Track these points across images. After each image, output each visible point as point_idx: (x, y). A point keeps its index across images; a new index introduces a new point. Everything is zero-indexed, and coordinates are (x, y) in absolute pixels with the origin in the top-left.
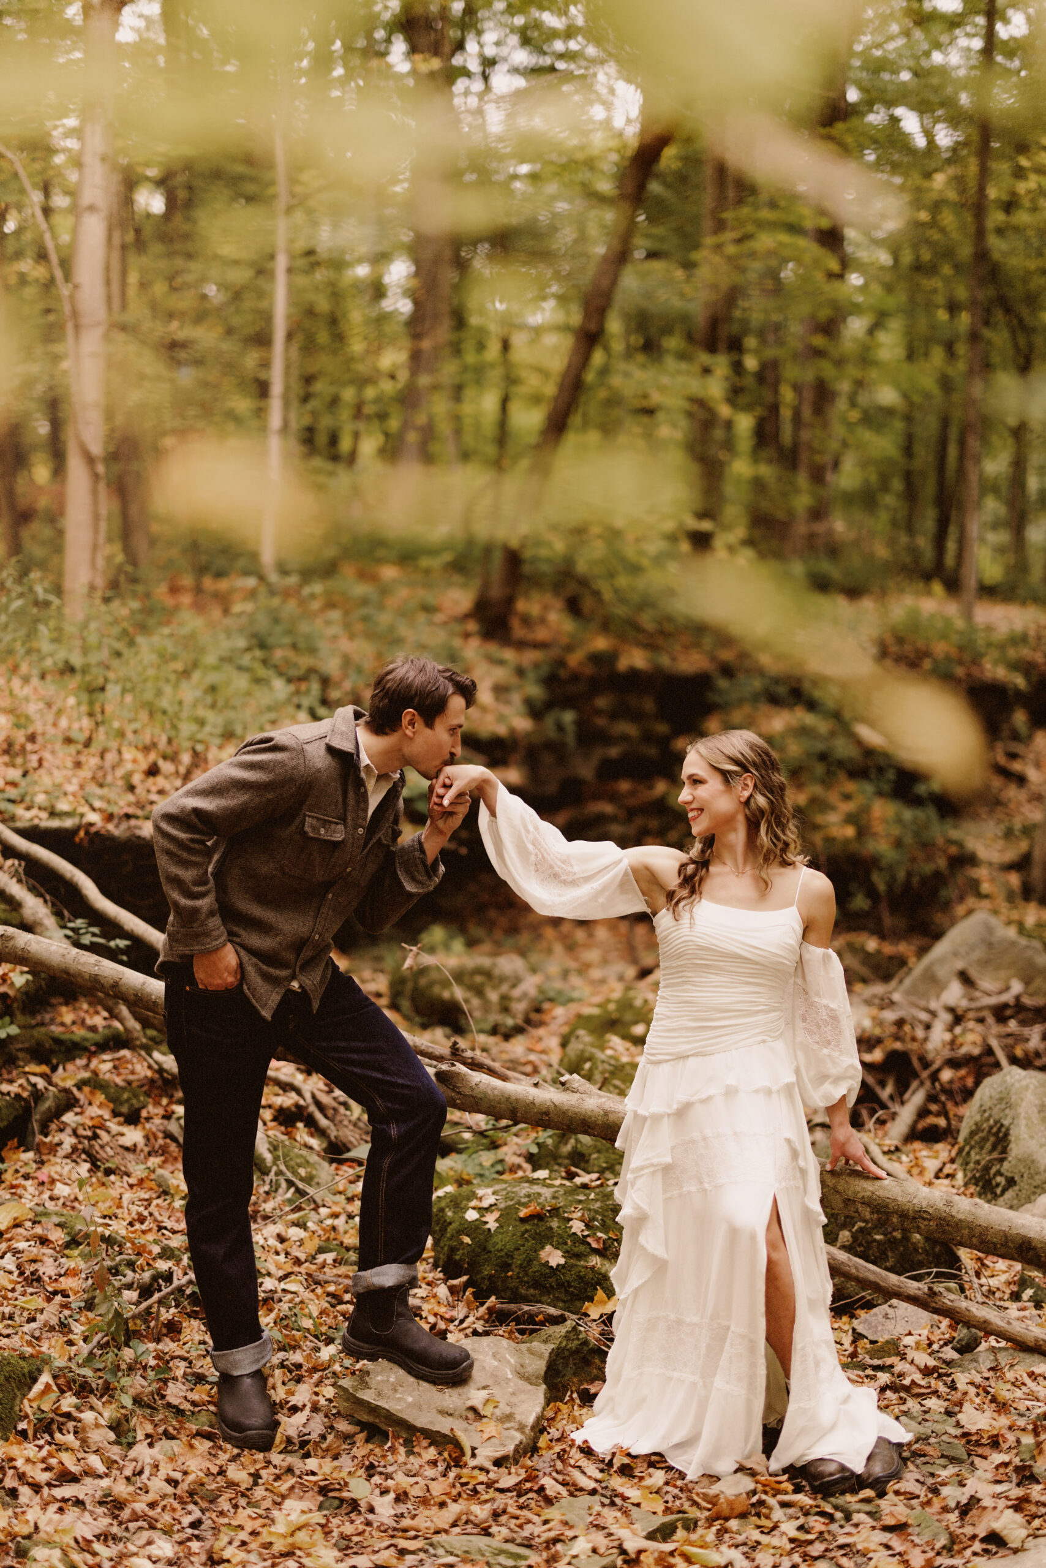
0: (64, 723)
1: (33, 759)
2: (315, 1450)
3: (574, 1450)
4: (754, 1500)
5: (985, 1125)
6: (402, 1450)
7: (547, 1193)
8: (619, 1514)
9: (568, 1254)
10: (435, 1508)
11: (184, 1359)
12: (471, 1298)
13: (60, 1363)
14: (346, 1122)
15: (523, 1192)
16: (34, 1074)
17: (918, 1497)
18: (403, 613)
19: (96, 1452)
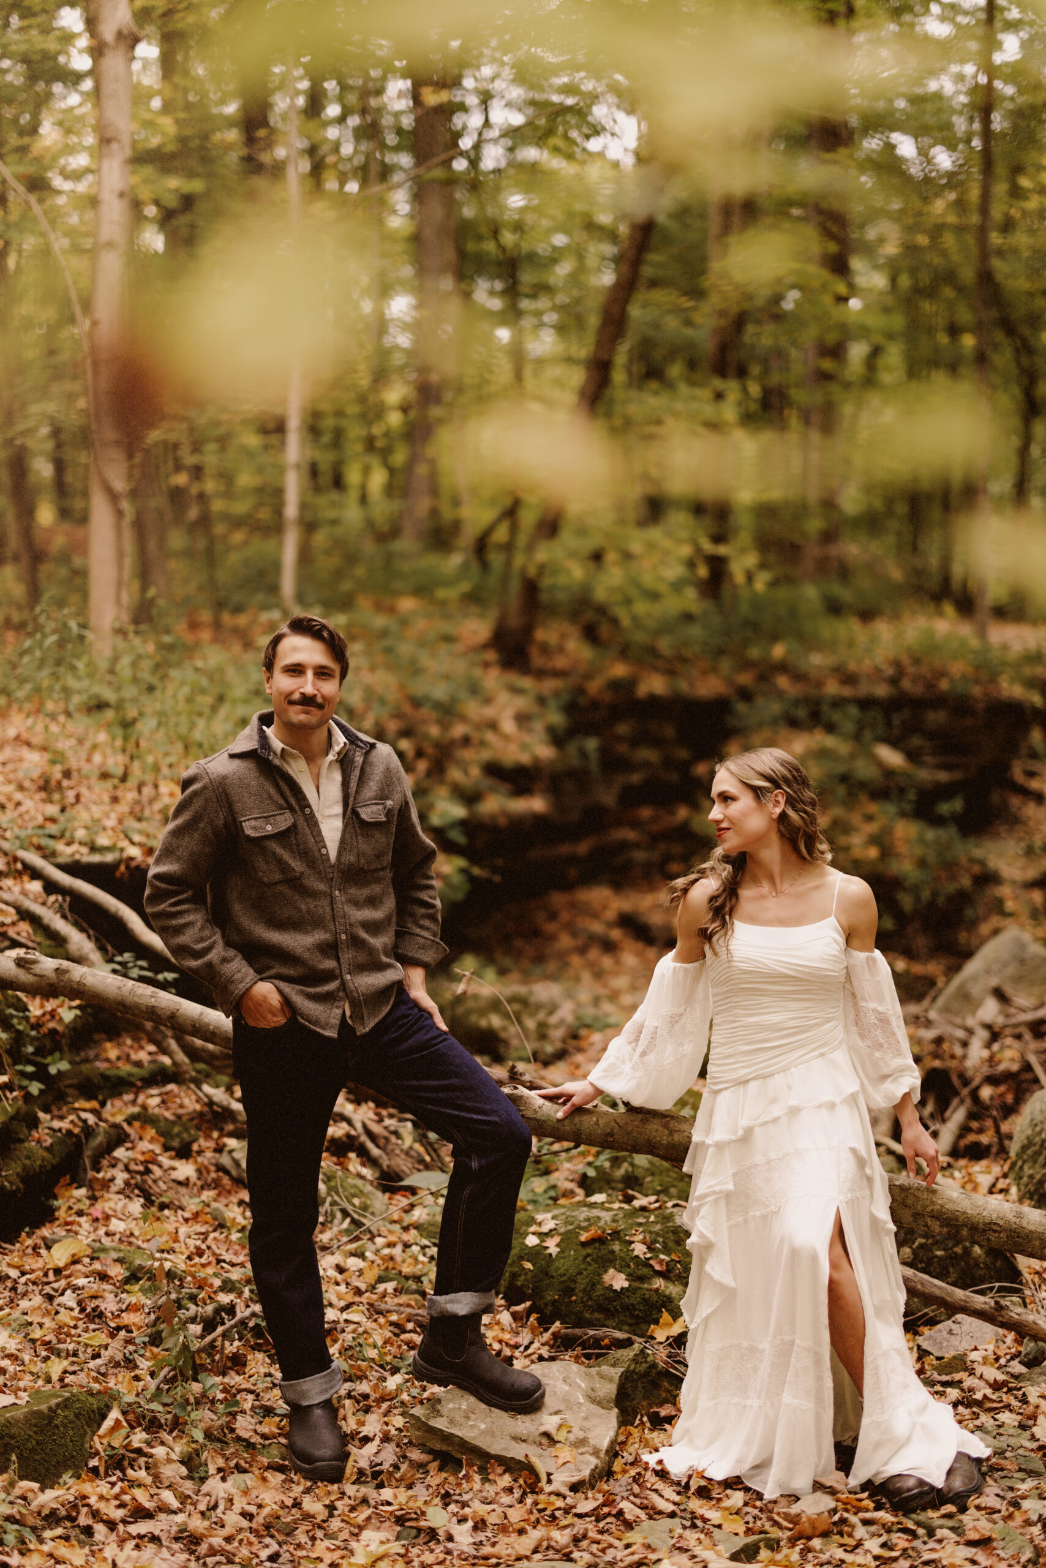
0: (97, 758)
1: (71, 796)
2: (389, 1480)
3: (649, 1473)
4: (836, 1518)
5: (1037, 1139)
6: (477, 1478)
7: (606, 1216)
8: (702, 1536)
9: (631, 1277)
10: (514, 1536)
11: (252, 1392)
12: (536, 1323)
13: (130, 1398)
14: (398, 1151)
15: (582, 1216)
16: (84, 1112)
17: (999, 1511)
18: (422, 643)
19: (169, 1487)
